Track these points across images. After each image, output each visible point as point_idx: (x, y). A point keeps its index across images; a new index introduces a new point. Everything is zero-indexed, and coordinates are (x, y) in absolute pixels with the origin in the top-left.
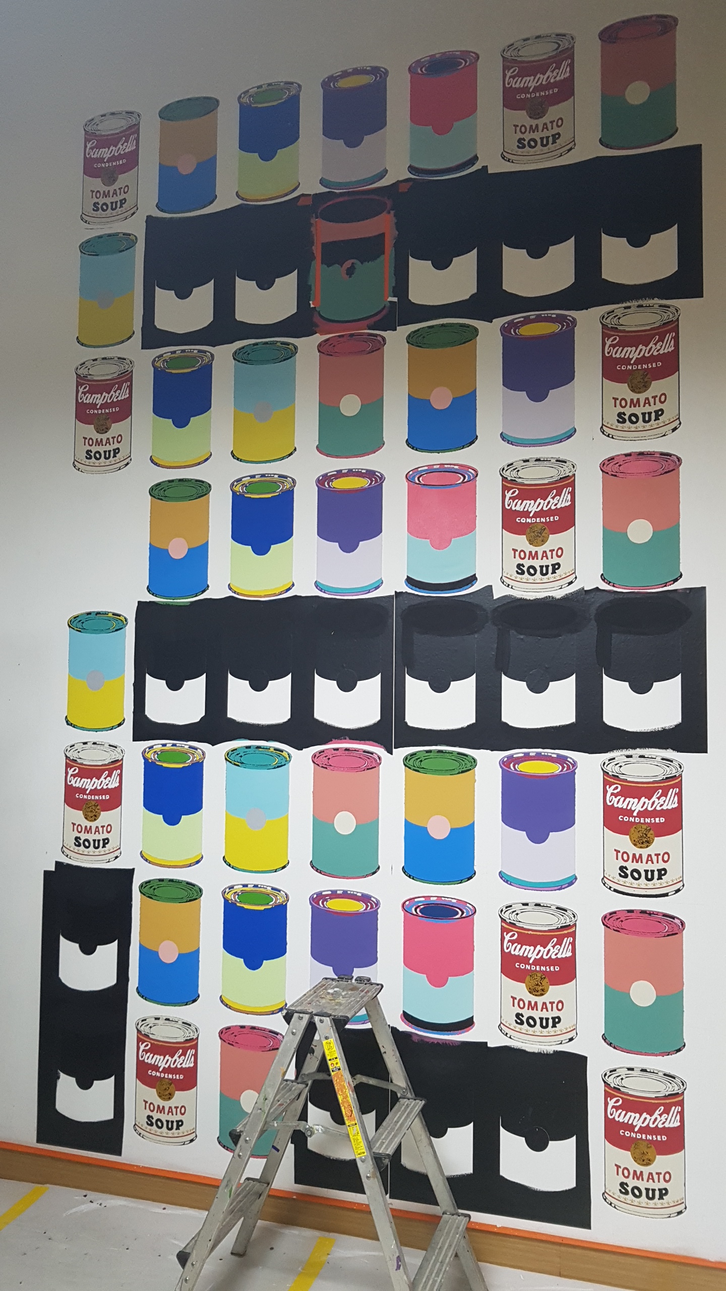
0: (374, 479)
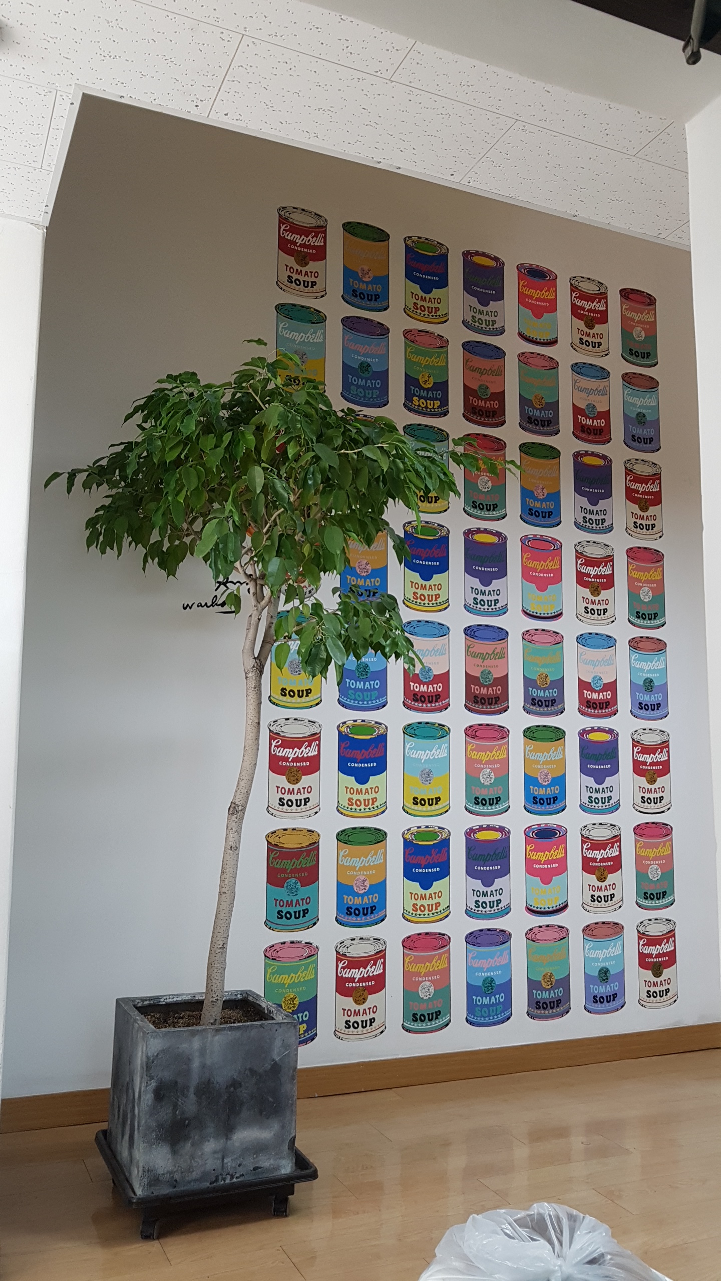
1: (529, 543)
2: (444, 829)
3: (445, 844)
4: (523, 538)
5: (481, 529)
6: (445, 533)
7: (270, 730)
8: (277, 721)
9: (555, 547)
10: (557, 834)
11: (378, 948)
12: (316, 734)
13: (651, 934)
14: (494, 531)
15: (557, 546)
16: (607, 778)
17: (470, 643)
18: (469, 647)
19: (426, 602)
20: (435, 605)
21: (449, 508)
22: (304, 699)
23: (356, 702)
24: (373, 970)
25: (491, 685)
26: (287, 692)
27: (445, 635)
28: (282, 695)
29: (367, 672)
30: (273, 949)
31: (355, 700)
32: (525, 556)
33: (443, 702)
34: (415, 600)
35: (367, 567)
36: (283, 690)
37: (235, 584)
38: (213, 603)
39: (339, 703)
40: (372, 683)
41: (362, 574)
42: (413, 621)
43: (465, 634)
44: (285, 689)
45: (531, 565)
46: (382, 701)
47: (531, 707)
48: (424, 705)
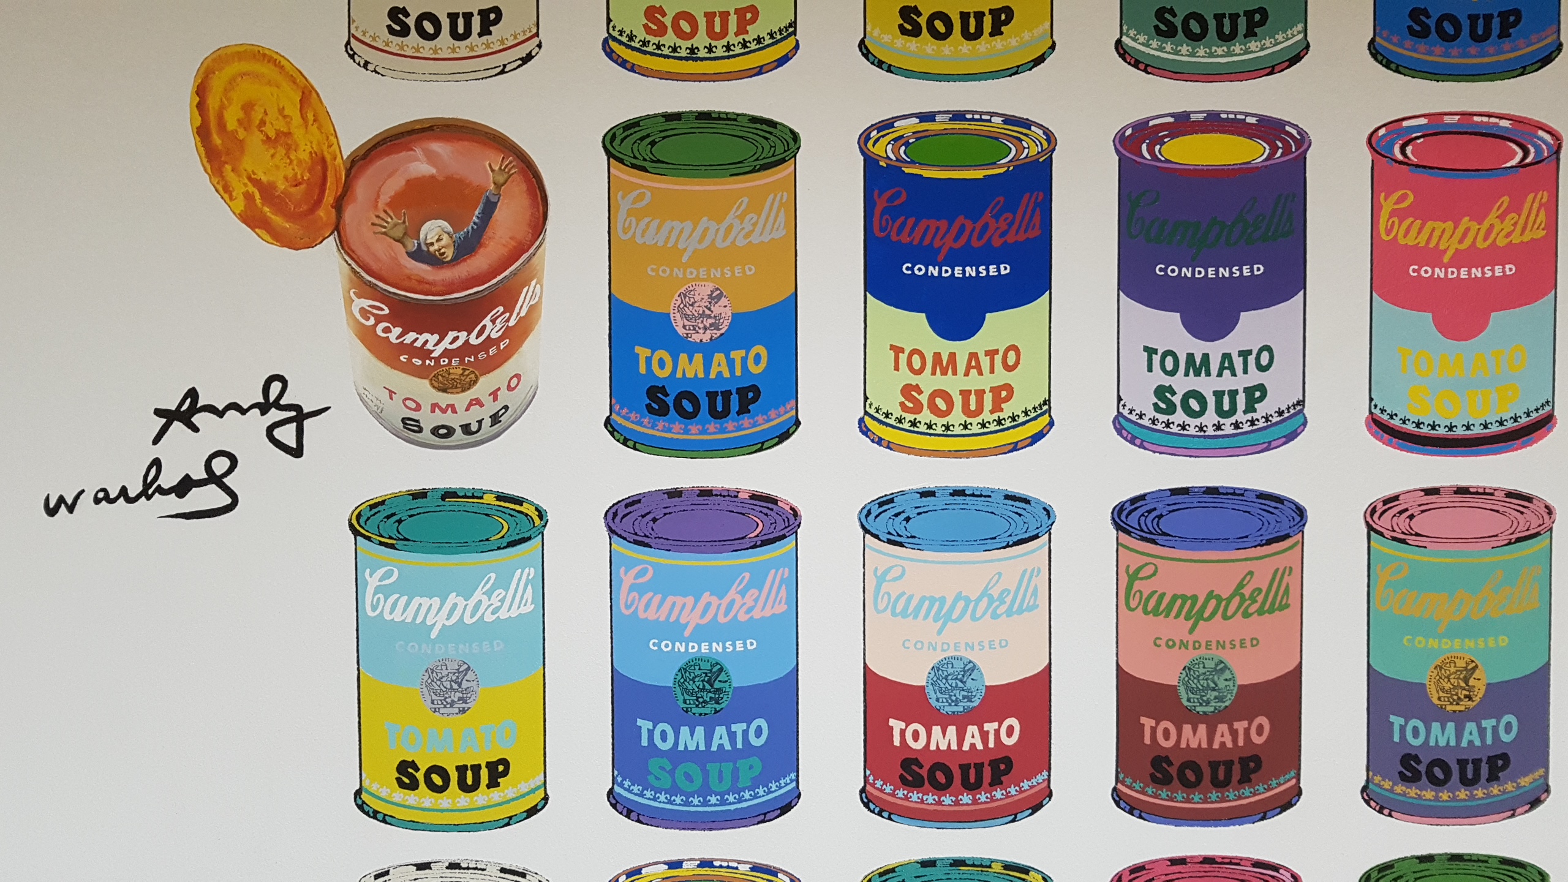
0: (1280, 145)
1: (1409, 150)
4: (1382, 132)
5: (1193, 117)
6: (1035, 151)
8: (386, 873)
9: (1526, 153)
14: (1251, 120)
15: (1538, 150)
17: (1136, 561)
18: (1133, 577)
19: (957, 417)
20: (993, 427)
21: (1053, 47)
22: (483, 795)
23: (678, 800)
25: (1227, 716)
26: (420, 776)
27: (1036, 537)
28: (401, 784)
31: (674, 790)
32: (1388, 206)
33: (1025, 785)
34: (910, 417)
35: (716, 310)
37: (221, 414)
38: (147, 486)
39: (614, 806)
40: (738, 728)
41: (696, 338)
42: (902, 493)
43: (1118, 527)
44: (413, 765)
45: (1411, 234)
46: (778, 790)
47: (1399, 789)
48: (947, 800)
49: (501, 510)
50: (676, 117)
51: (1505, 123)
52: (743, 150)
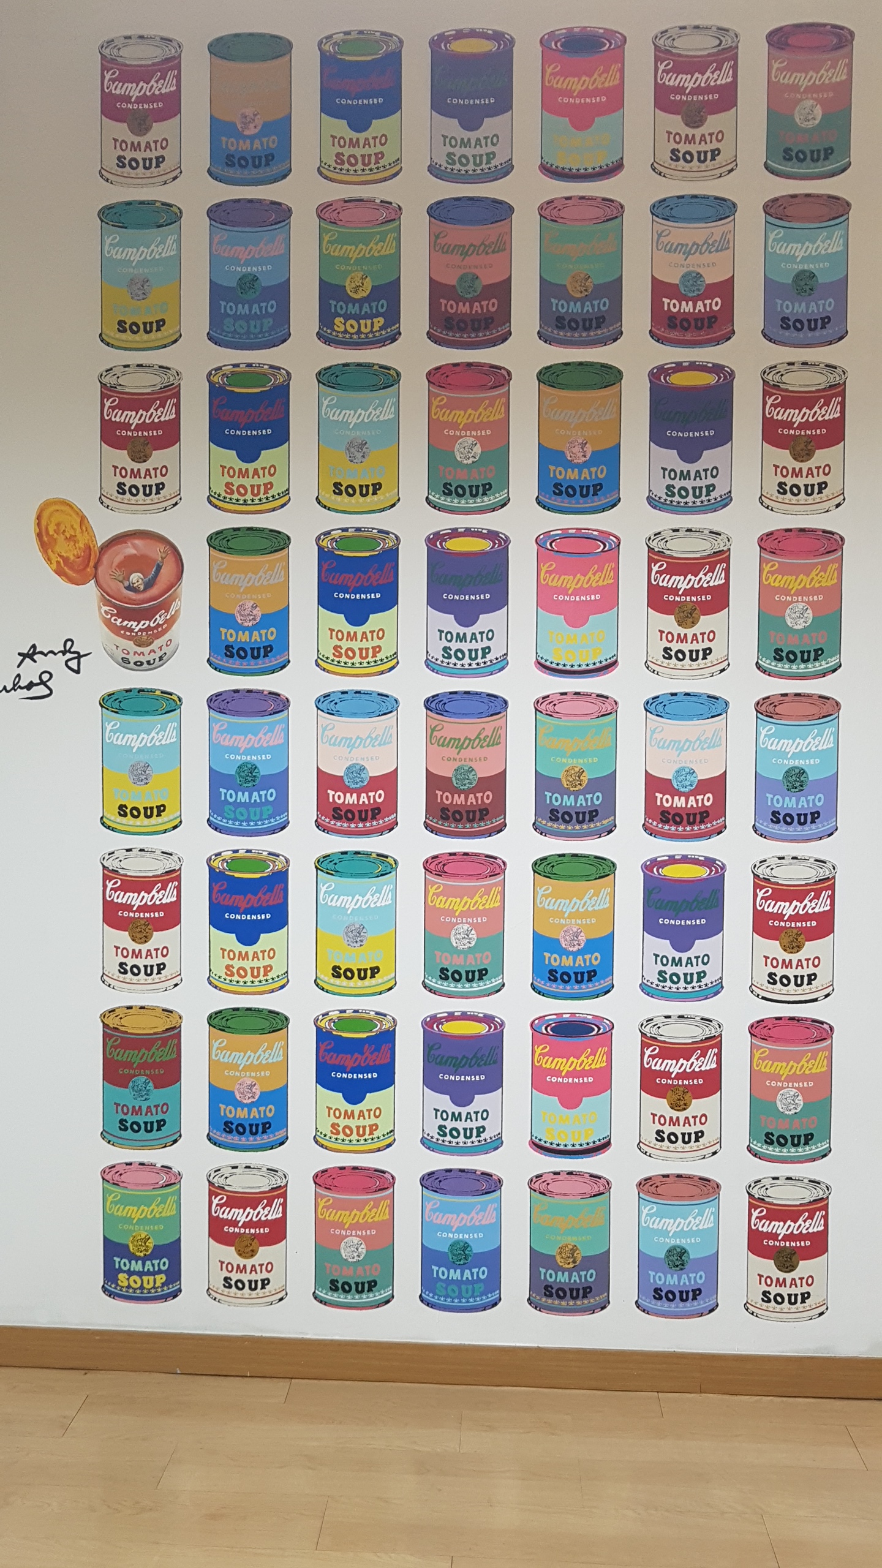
1: (553, 544)
2: (385, 1015)
3: (388, 1038)
4: (542, 537)
5: (459, 530)
6: (391, 544)
7: (104, 866)
8: (113, 853)
9: (605, 546)
10: (593, 1030)
11: (274, 1182)
12: (174, 871)
13: (775, 1202)
14: (484, 531)
15: (610, 544)
16: (697, 941)
17: (434, 723)
18: (433, 730)
19: (357, 659)
20: (372, 664)
21: (399, 500)
22: (154, 820)
23: (237, 823)
24: (266, 1213)
25: (473, 791)
26: (128, 811)
27: (391, 712)
28: (120, 815)
29: (255, 776)
30: (114, 1170)
31: (235, 820)
32: (544, 569)
33: (386, 819)
34: (337, 659)
35: (255, 612)
36: (122, 807)
37: (46, 655)
38: (14, 685)
39: (210, 825)
40: (263, 793)
41: (246, 624)
42: (334, 692)
43: (427, 708)
44: (125, 806)
45: (555, 582)
46: (280, 820)
47: (549, 824)
48: (353, 825)
49: (163, 698)
50: (238, 529)
51: (595, 533)
52: (265, 544)
